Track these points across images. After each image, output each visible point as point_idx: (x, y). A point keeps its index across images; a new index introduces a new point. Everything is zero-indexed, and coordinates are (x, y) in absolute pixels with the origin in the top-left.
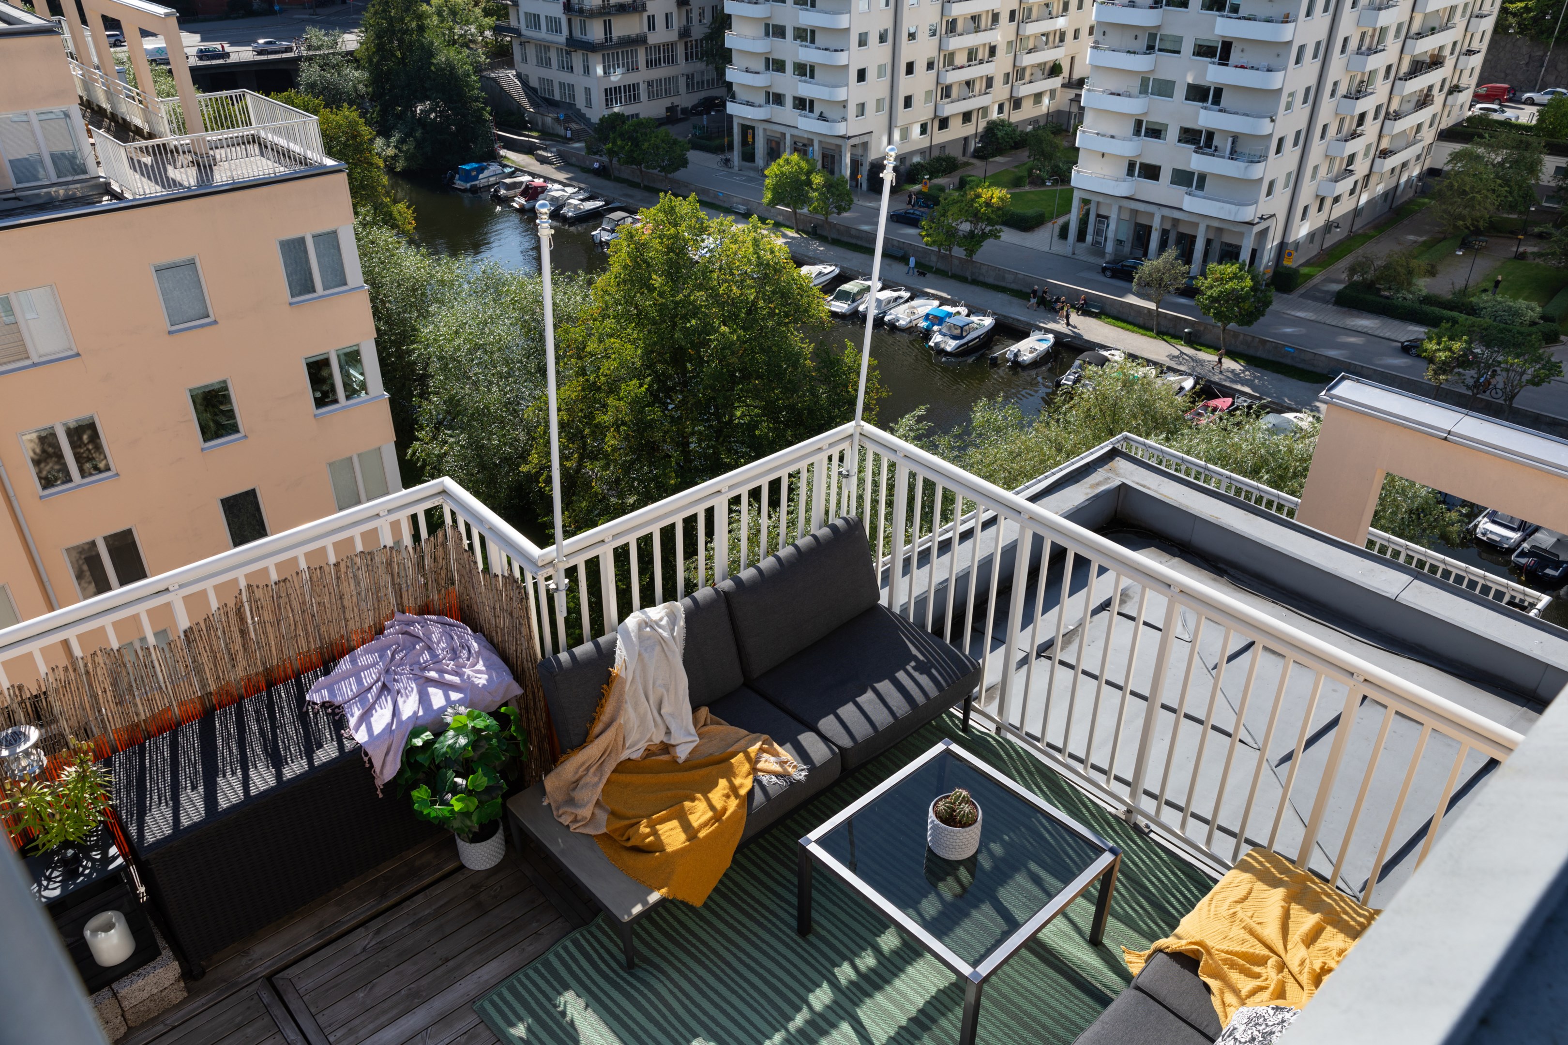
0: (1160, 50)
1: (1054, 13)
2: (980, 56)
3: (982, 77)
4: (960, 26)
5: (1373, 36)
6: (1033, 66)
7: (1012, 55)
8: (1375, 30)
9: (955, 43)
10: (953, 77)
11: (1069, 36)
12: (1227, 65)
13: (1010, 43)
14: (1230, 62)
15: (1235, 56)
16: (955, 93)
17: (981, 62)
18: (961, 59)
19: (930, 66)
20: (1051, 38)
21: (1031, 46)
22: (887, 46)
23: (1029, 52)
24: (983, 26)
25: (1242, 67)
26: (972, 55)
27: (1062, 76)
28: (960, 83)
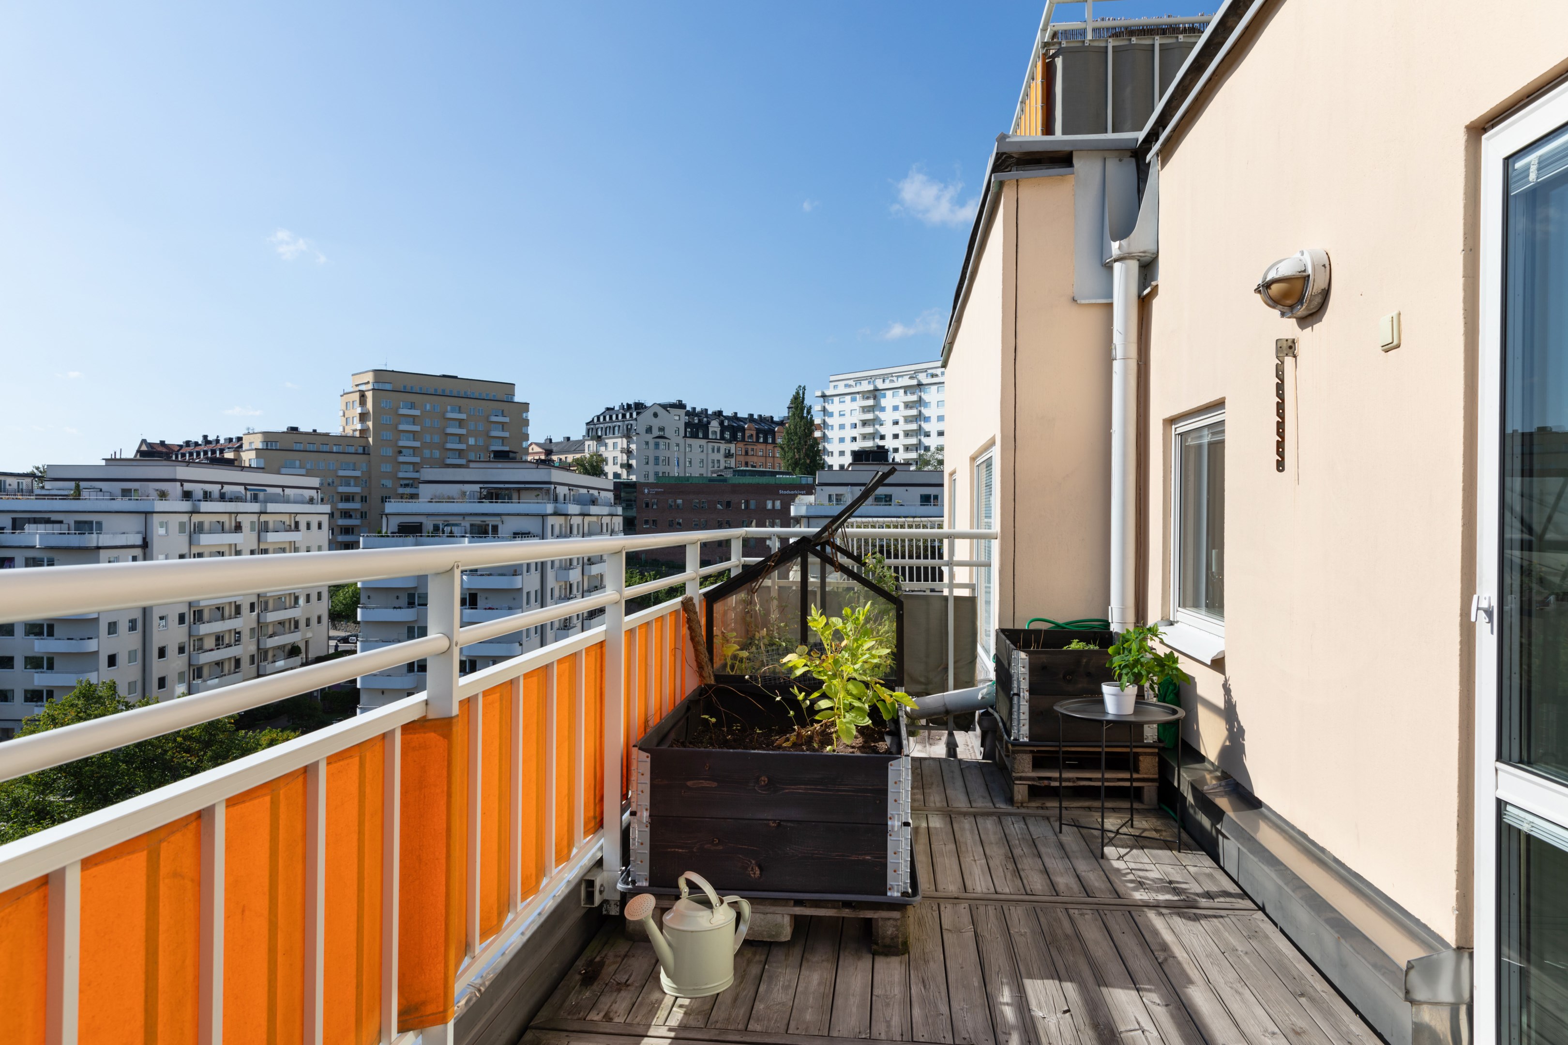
0: (419, 605)
1: (288, 605)
2: (226, 641)
3: (230, 659)
4: (206, 615)
5: (566, 589)
6: (274, 648)
7: (255, 639)
8: (566, 585)
9: (204, 629)
10: (204, 658)
11: (302, 624)
12: (476, 608)
13: (252, 630)
14: (478, 607)
15: (480, 602)
16: (206, 672)
17: (229, 645)
18: (209, 643)
19: (181, 650)
20: (287, 625)
21: (270, 632)
22: (137, 635)
23: (271, 636)
24: (227, 613)
25: (490, 609)
26: (219, 639)
27: (301, 656)
28: (209, 664)
